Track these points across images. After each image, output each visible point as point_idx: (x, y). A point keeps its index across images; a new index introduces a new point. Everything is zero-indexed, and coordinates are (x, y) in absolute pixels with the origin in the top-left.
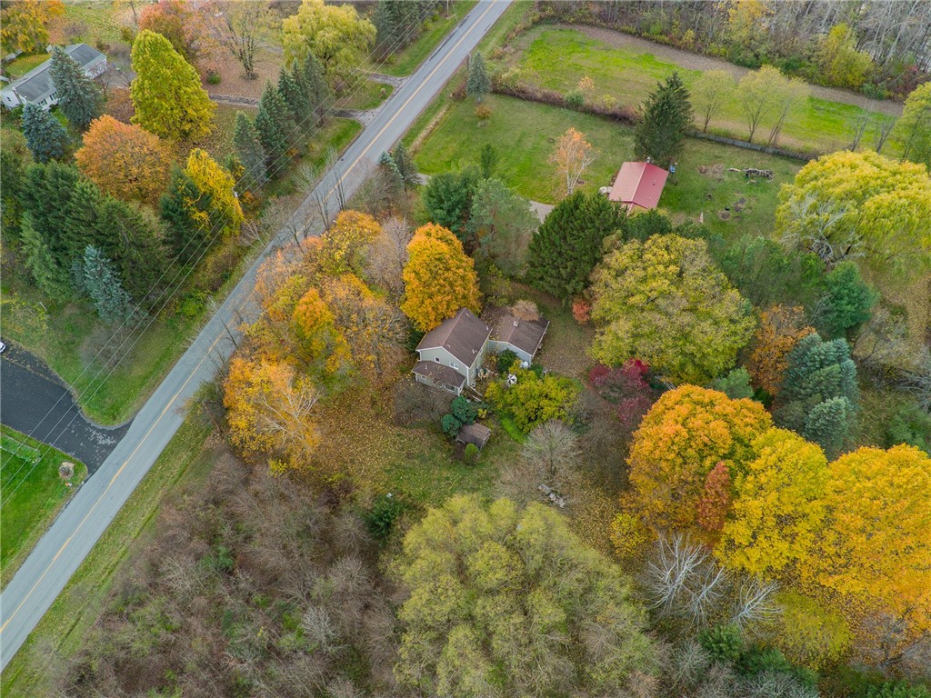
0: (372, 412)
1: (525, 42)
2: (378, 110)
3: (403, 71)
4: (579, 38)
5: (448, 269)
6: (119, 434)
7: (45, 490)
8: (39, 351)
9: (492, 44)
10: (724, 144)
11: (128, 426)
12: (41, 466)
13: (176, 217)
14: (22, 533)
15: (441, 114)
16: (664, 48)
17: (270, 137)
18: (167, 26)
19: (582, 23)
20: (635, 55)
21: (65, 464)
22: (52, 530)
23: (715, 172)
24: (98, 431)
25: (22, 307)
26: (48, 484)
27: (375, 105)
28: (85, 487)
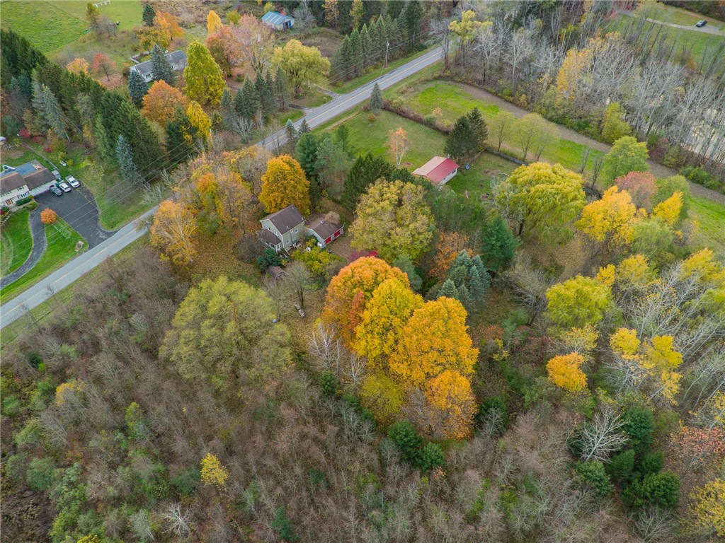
0: (232, 251)
1: (422, 88)
2: (317, 108)
3: (343, 92)
4: (458, 90)
5: (285, 179)
6: (109, 235)
7: (67, 252)
8: (94, 190)
9: (402, 85)
10: (508, 160)
11: (115, 232)
12: (69, 241)
13: (173, 134)
14: (48, 267)
15: (351, 116)
16: (509, 104)
17: (241, 106)
18: (218, 44)
19: (465, 83)
20: (487, 105)
21: (80, 242)
22: (61, 269)
23: (493, 174)
24: (102, 231)
25: (94, 168)
26: (69, 249)
27: (317, 106)
28: (84, 254)
